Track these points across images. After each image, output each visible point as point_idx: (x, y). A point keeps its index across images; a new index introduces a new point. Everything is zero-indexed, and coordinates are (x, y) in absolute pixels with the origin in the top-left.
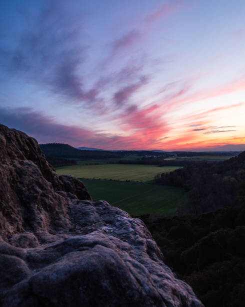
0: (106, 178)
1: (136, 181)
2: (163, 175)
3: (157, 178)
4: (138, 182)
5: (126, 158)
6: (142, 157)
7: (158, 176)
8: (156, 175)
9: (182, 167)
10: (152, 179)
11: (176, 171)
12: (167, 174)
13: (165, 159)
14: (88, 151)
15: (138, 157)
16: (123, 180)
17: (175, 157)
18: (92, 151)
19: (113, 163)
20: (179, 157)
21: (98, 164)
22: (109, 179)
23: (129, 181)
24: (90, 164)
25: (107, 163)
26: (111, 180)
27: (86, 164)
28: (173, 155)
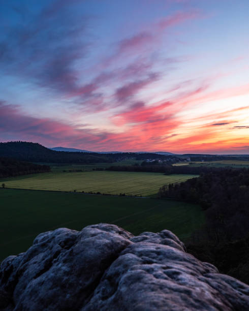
0: (92, 190)
1: (133, 195)
2: (171, 186)
3: (163, 191)
4: (136, 196)
5: (120, 163)
6: (142, 161)
7: (164, 188)
8: (161, 186)
9: (198, 176)
10: (156, 192)
11: (189, 181)
12: (176, 185)
13: (174, 165)
14: (67, 153)
15: (137, 161)
16: (115, 193)
17: (188, 161)
18: (71, 153)
19: (101, 170)
20: (193, 162)
21: (81, 171)
22: (96, 192)
23: (124, 195)
24: (70, 171)
25: (94, 170)
26: (98, 193)
27: (64, 171)
28: (186, 160)
